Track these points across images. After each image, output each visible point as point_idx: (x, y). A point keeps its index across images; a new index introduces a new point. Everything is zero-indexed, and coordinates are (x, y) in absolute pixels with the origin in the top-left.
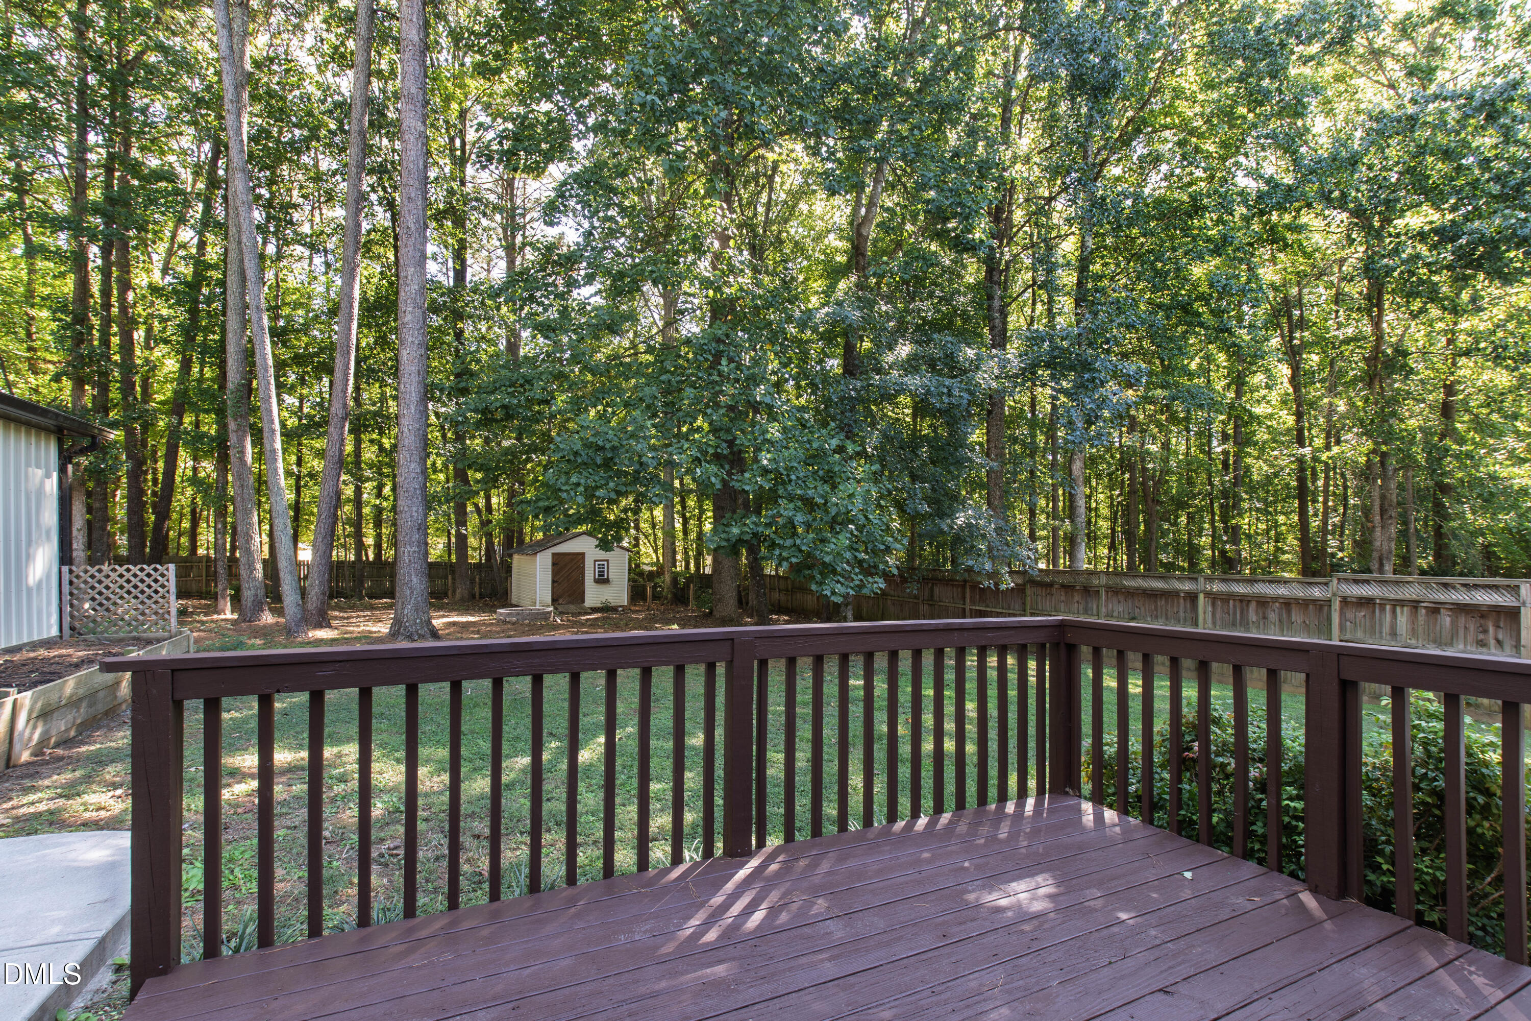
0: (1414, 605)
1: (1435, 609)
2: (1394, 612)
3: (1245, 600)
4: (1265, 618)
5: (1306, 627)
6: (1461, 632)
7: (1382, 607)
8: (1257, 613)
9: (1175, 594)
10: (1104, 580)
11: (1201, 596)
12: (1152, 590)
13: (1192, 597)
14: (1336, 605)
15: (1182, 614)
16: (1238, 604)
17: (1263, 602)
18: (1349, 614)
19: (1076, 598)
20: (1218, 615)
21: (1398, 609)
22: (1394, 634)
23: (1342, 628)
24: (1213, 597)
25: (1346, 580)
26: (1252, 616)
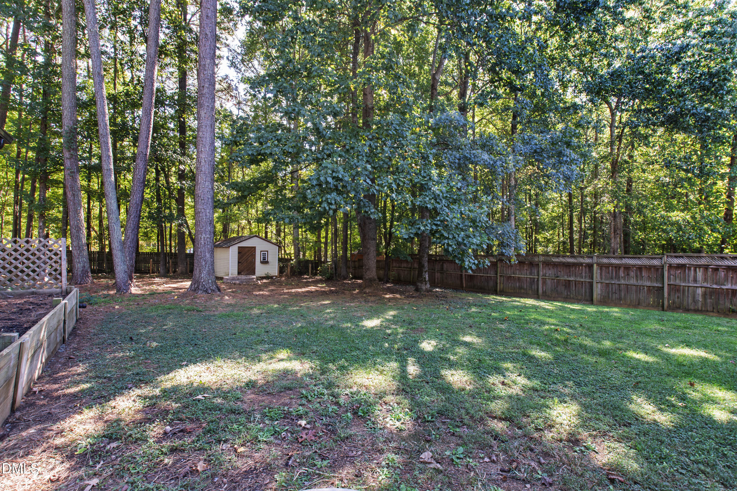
0: (706, 267)
1: (716, 270)
2: (695, 270)
3: (617, 267)
4: (628, 275)
5: (649, 278)
6: (730, 279)
7: (689, 269)
8: (624, 273)
9: (581, 264)
10: (542, 259)
11: (595, 265)
12: (568, 263)
13: (590, 266)
14: (666, 268)
15: (584, 274)
16: (614, 269)
17: (627, 268)
18: (672, 272)
19: (525, 268)
20: (603, 274)
21: (698, 269)
22: (695, 281)
23: (669, 278)
24: (601, 266)
25: (671, 256)
26: (622, 274)
